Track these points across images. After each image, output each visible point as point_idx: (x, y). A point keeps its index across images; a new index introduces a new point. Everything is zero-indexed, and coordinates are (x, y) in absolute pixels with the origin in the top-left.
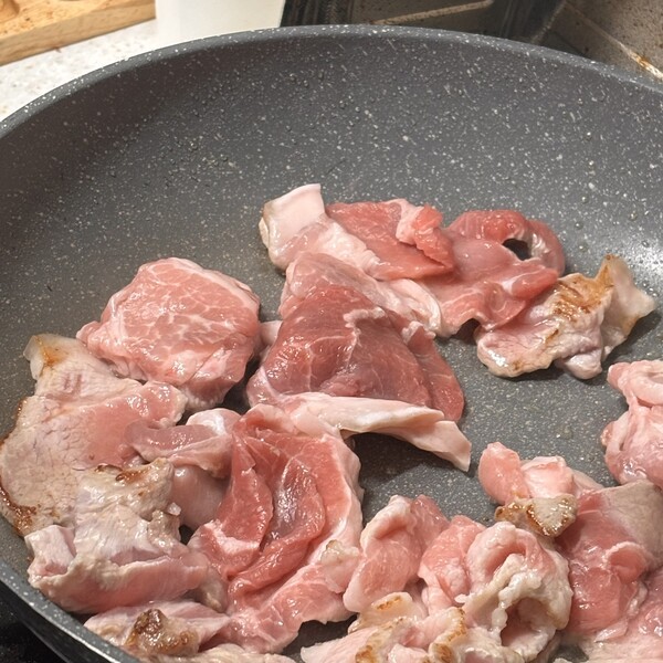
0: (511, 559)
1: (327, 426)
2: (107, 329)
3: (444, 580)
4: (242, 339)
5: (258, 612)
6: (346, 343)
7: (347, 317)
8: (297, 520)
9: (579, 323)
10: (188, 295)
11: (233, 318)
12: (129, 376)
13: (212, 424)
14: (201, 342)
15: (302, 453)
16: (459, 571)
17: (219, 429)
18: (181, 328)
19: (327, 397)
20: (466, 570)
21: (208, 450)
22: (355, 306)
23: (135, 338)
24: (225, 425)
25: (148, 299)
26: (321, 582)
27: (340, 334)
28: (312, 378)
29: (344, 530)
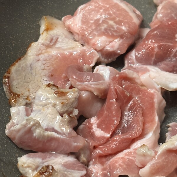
1: (156, 85)
2: (74, 20)
4: (129, 35)
6: (173, 47)
8: (130, 127)
10: (111, 12)
11: (127, 26)
12: (78, 41)
13: (104, 74)
14: (110, 34)
15: (141, 95)
17: (106, 77)
18: (104, 26)
21: (99, 87)
23: (84, 27)
24: (110, 76)
25: (94, 10)
27: (172, 43)
28: (154, 60)
29: (150, 138)
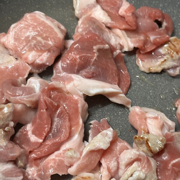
0: (135, 164)
1: (79, 92)
2: (7, 37)
3: (109, 167)
4: (55, 49)
5: (38, 168)
6: (92, 58)
7: (95, 47)
8: (59, 131)
9: (174, 58)
10: (39, 29)
11: (53, 41)
13: (35, 87)
14: (39, 49)
15: (67, 103)
16: (116, 163)
17: (37, 89)
18: (33, 42)
19: (82, 78)
20: (118, 163)
21: (30, 99)
22: (99, 43)
23: (17, 43)
24: (40, 88)
25: (24, 28)
26: (62, 159)
27: (90, 54)
28: (77, 68)
29: (76, 139)
